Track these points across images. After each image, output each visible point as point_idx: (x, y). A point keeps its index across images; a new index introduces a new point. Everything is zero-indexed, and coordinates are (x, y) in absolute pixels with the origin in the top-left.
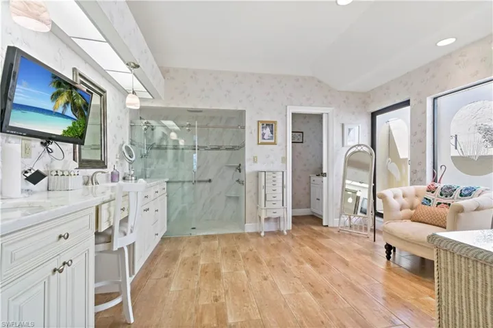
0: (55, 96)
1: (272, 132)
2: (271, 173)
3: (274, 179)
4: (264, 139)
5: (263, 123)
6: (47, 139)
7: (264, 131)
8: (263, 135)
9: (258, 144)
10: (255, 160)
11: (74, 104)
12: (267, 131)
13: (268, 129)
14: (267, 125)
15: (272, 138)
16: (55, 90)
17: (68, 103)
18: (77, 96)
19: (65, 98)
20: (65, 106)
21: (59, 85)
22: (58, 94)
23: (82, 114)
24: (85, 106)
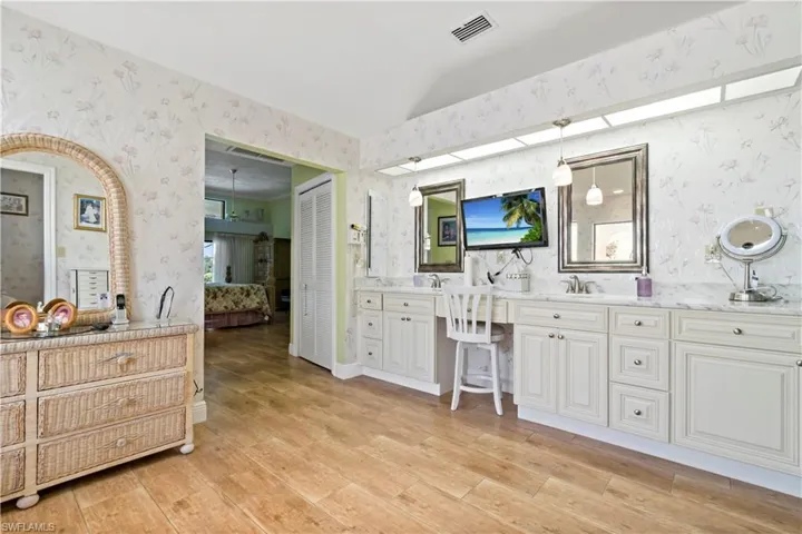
0: (507, 218)
6: (516, 248)
11: (527, 215)
16: (506, 213)
17: (521, 218)
18: (529, 206)
19: (517, 215)
20: (519, 222)
21: (510, 206)
22: (511, 214)
23: (538, 219)
24: (538, 209)
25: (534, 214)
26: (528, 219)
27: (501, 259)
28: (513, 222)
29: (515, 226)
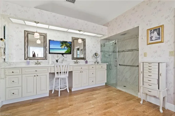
0: (61, 46)
1: (159, 34)
2: (147, 64)
3: (150, 68)
4: (153, 40)
5: (151, 30)
7: (152, 35)
8: (151, 38)
9: (148, 44)
10: (145, 55)
12: (155, 34)
13: (156, 33)
14: (154, 30)
15: (159, 38)
17: (65, 46)
18: (68, 44)
19: (64, 45)
20: (64, 47)
21: (62, 43)
22: (62, 45)
23: (70, 47)
24: (70, 45)
25: (69, 46)
26: (67, 47)
27: (58, 56)
28: (63, 47)
29: (63, 48)
